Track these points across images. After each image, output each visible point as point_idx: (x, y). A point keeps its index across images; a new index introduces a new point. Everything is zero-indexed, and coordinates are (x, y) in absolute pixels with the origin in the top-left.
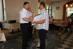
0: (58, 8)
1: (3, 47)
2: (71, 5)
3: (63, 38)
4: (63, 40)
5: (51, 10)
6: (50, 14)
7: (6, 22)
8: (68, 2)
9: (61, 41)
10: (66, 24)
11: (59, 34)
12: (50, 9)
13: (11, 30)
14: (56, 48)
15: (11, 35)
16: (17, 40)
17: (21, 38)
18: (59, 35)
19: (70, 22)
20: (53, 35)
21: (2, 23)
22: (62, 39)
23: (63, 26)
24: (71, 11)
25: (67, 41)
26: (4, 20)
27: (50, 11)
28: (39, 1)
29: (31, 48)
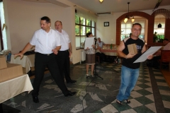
0: (107, 24)
1: (24, 103)
2: (133, 20)
5: (95, 28)
7: (9, 53)
13: (30, 69)
16: (45, 87)
17: (51, 84)
27: (93, 29)
28: (76, 11)
29: (81, 98)
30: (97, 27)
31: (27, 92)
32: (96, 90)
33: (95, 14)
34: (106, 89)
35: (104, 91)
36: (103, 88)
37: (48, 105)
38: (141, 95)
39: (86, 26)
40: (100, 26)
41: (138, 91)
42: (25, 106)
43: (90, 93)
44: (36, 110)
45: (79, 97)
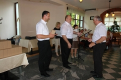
5: (83, 21)
6: (81, 26)
7: (20, 38)
12: (82, 19)
15: (30, 56)
20: (89, 56)
21: (15, 39)
22: (103, 61)
24: (109, 22)
25: (110, 64)
26: (16, 34)
27: (81, 22)
28: (68, 8)
29: (63, 74)
30: (85, 20)
32: (77, 69)
33: (83, 10)
34: (84, 69)
35: (83, 71)
36: (82, 68)
37: (38, 76)
38: (113, 78)
39: (76, 20)
40: (87, 20)
41: (111, 74)
42: (23, 75)
43: (71, 71)
44: (29, 79)
45: (62, 73)
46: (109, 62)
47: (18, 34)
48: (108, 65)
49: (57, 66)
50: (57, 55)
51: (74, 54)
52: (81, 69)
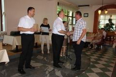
0: (86, 15)
3: (94, 59)
4: (94, 62)
6: (74, 23)
7: (6, 34)
8: (101, 6)
9: (91, 64)
10: (99, 39)
11: (87, 53)
13: (15, 47)
14: (84, 73)
15: (15, 54)
18: (87, 55)
19: (103, 36)
22: (92, 60)
23: (94, 41)
24: (105, 19)
26: (2, 30)
29: (47, 72)
31: (5, 62)
33: (76, 7)
34: (70, 68)
36: (68, 67)
41: (97, 73)
43: (56, 70)
45: (45, 71)
46: (99, 62)
47: (4, 30)
48: (96, 65)
49: (42, 65)
50: (43, 52)
51: (63, 53)
52: (66, 68)
